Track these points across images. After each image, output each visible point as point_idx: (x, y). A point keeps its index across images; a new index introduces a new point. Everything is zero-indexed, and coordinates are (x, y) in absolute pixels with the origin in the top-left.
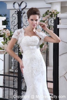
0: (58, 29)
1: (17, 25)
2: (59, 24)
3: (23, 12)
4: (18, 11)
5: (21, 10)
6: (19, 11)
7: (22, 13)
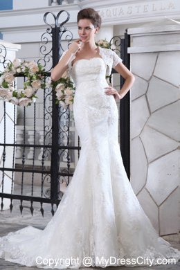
0: (129, 55)
1: (51, 54)
2: (129, 46)
3: (62, 29)
4: (53, 29)
5: (58, 26)
6: (54, 27)
7: (60, 31)
